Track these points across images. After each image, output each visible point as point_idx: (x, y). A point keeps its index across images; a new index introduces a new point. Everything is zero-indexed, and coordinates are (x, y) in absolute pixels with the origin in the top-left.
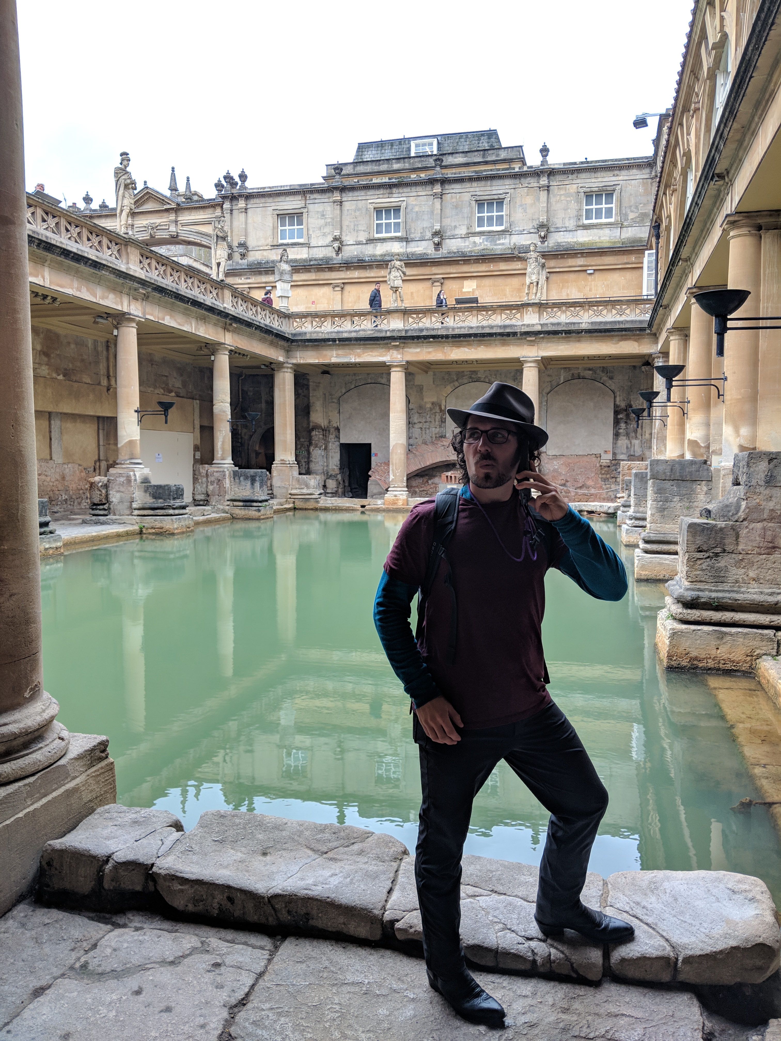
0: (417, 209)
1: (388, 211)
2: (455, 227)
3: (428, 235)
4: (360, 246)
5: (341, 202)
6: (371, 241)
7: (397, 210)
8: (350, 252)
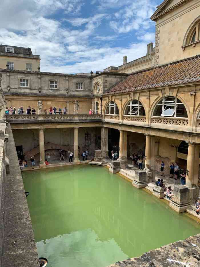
0: (33, 81)
1: (24, 80)
2: (44, 87)
3: (37, 88)
4: (16, 89)
5: (9, 76)
6: (20, 88)
7: (27, 80)
8: (13, 90)
